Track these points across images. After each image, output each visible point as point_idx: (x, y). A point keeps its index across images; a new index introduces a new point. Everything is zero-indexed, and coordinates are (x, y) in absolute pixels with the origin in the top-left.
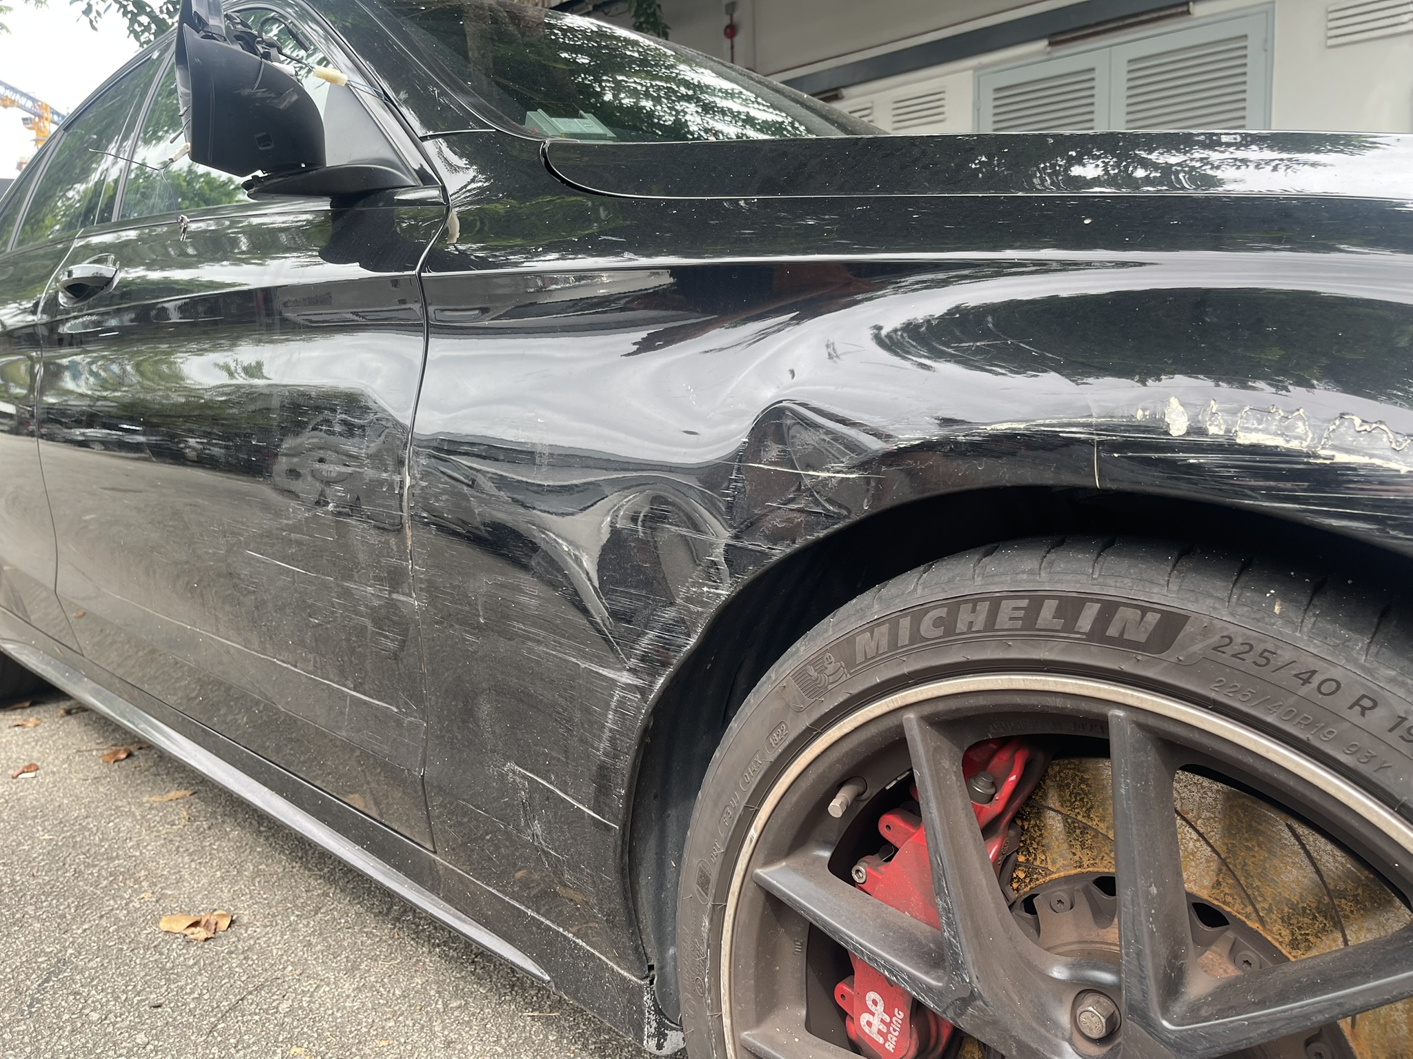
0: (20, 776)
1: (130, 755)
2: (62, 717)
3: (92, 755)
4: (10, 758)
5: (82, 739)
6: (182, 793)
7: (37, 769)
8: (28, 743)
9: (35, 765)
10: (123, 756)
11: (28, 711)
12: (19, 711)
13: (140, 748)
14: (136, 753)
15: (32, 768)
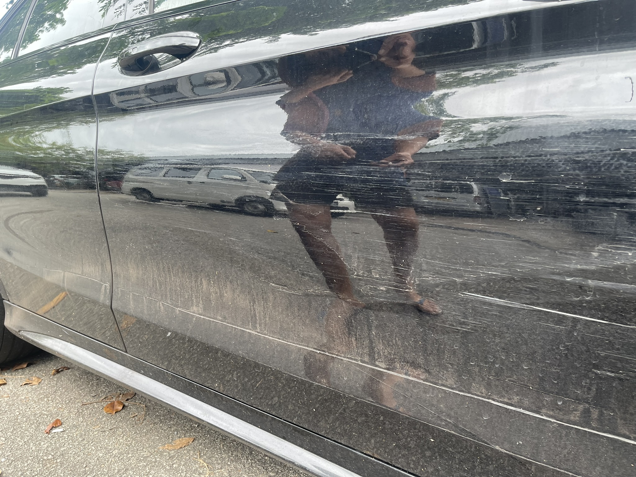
0: (53, 431)
1: (124, 407)
2: (54, 375)
3: (94, 408)
4: (35, 414)
5: (80, 395)
6: (185, 440)
7: (61, 424)
8: (42, 399)
9: (58, 420)
10: (120, 408)
11: (27, 371)
12: (20, 370)
13: (127, 400)
14: (126, 404)
15: (57, 424)
